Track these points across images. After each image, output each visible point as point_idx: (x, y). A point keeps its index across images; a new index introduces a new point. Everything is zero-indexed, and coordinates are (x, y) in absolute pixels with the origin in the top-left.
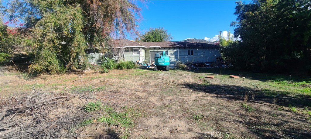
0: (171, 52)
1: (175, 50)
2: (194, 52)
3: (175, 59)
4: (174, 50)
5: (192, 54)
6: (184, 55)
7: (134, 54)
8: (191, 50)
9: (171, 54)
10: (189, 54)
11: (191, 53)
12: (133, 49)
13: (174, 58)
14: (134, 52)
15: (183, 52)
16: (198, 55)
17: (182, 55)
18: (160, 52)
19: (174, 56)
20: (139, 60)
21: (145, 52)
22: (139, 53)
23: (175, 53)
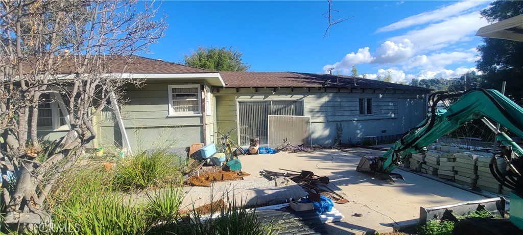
0: (311, 103)
1: (325, 99)
2: (373, 104)
3: (326, 127)
4: (320, 97)
5: (369, 112)
6: (349, 113)
7: (172, 112)
8: (365, 96)
9: (312, 111)
10: (361, 112)
11: (366, 108)
12: (171, 87)
13: (321, 126)
14: (174, 104)
15: (347, 104)
16: (383, 112)
17: (345, 113)
18: (276, 102)
19: (321, 119)
20: (203, 140)
21: (217, 106)
22: (199, 107)
23: (323, 109)
